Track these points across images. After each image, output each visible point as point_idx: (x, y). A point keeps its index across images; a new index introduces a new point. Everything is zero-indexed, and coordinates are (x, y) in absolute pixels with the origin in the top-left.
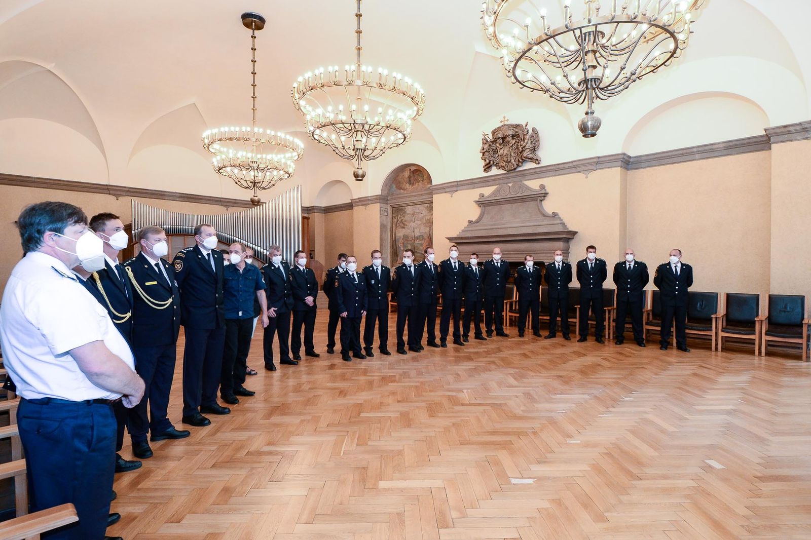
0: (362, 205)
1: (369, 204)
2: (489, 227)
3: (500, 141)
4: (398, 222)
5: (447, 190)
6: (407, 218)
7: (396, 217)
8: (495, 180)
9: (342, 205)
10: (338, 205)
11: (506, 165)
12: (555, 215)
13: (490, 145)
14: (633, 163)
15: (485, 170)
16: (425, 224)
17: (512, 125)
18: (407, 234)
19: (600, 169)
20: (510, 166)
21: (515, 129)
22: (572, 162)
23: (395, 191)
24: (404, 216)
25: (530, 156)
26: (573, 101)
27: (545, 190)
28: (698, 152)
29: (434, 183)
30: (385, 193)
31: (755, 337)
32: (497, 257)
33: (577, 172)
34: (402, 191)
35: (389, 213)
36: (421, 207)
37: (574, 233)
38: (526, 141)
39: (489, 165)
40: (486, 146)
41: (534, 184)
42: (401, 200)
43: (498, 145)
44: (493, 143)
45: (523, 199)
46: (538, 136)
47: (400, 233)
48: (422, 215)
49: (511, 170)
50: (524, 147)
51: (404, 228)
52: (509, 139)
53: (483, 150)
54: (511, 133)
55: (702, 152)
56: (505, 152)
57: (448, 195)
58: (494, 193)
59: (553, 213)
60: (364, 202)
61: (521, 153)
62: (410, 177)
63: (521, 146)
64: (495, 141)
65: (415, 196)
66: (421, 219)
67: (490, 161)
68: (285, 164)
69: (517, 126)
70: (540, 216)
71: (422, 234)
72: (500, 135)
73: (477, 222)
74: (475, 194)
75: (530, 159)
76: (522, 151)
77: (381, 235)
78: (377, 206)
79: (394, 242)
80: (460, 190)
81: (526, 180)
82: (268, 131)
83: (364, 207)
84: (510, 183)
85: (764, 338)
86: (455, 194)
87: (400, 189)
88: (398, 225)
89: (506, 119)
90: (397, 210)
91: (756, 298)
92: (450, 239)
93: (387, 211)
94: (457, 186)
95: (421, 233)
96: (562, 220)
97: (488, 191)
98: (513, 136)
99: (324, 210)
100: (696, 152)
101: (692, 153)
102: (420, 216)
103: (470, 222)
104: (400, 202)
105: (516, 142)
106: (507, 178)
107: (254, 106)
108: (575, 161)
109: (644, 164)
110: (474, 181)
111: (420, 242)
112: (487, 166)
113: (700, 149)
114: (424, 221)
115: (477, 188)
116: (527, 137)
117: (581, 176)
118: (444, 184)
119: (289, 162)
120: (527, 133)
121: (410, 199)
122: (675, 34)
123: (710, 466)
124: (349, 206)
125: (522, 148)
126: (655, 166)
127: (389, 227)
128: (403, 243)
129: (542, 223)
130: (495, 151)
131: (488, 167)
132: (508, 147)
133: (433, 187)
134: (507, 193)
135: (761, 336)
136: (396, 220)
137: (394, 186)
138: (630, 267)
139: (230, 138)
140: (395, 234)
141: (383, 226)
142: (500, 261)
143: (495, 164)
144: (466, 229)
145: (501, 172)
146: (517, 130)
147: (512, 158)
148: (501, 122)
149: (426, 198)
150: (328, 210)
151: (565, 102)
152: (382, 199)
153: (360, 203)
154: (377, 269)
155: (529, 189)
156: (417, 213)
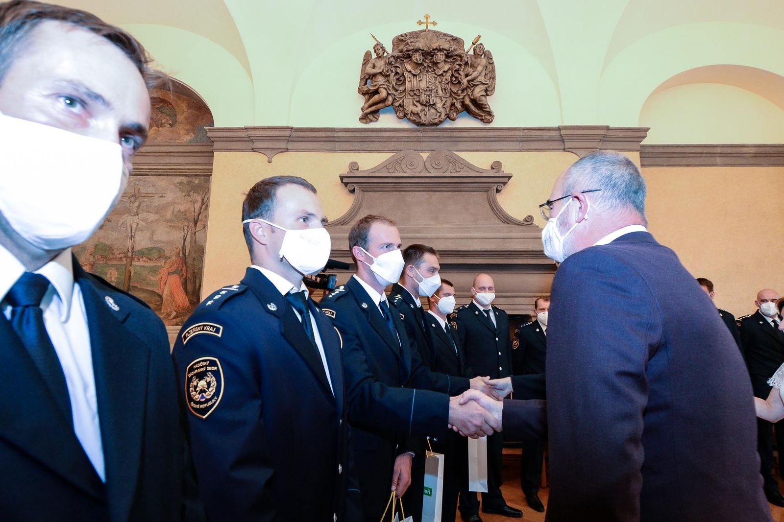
5: (259, 145)
8: (389, 140)
11: (422, 111)
12: (531, 221)
16: (170, 221)
17: (445, 35)
20: (431, 115)
21: (449, 43)
22: (558, 129)
27: (504, 172)
28: (723, 155)
29: (217, 124)
36: (162, 182)
41: (478, 160)
44: (396, 60)
48: (163, 201)
56: (423, 85)
57: (260, 157)
58: (385, 166)
59: (530, 218)
63: (467, 76)
64: (401, 58)
66: (159, 210)
69: (452, 39)
71: (159, 245)
73: (343, 222)
80: (297, 150)
81: (461, 150)
84: (423, 151)
86: (279, 156)
89: (430, 20)
94: (289, 139)
95: (155, 242)
97: (369, 161)
100: (721, 153)
101: (712, 155)
102: (157, 202)
106: (419, 140)
108: (564, 128)
111: (152, 264)
112: (374, 108)
113: (726, 150)
114: (169, 215)
118: (253, 129)
126: (662, 166)
130: (401, 81)
143: (397, 104)
145: (405, 125)
146: (454, 47)
148: (420, 23)
155: (470, 166)
156: (148, 196)
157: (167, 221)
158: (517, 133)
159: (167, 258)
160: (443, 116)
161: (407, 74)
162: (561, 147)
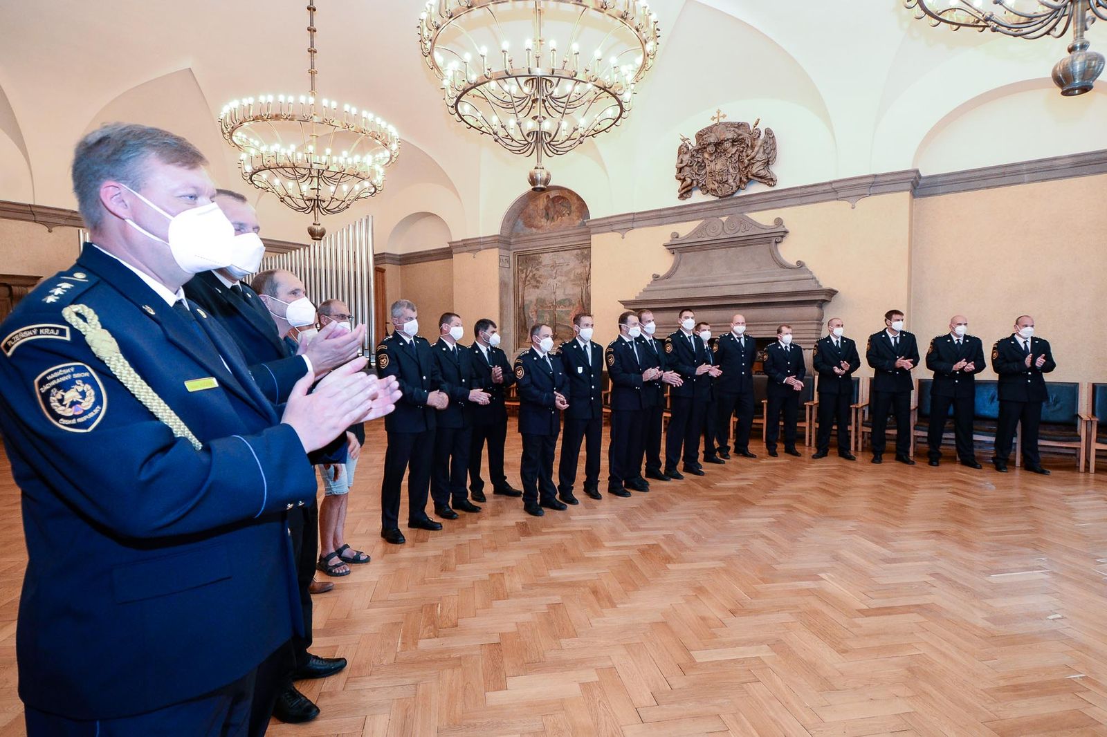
0: (469, 251)
1: (480, 250)
2: (692, 285)
3: (711, 149)
4: (528, 278)
5: (616, 227)
6: (542, 271)
7: (525, 271)
8: (699, 211)
9: (432, 252)
10: (426, 251)
11: (718, 187)
12: (800, 265)
13: (693, 156)
14: (924, 187)
15: (682, 197)
16: (574, 280)
17: (732, 124)
18: (543, 297)
19: (876, 194)
20: (726, 189)
21: (736, 130)
22: (830, 183)
23: (523, 230)
24: (537, 270)
25: (762, 173)
27: (784, 227)
28: (1029, 171)
29: (592, 217)
30: (506, 233)
32: (739, 330)
33: (837, 199)
34: (534, 230)
35: (512, 263)
36: (567, 255)
37: (832, 293)
38: (756, 149)
39: (689, 188)
40: (686, 158)
41: (764, 218)
42: (532, 244)
43: (706, 155)
44: (698, 153)
45: (745, 242)
46: (774, 143)
47: (531, 295)
48: (569, 267)
49: (729, 195)
50: (753, 158)
51: (538, 288)
52: (727, 145)
53: (681, 163)
54: (730, 135)
55: (1036, 171)
56: (718, 167)
57: (617, 235)
58: (695, 232)
59: (799, 263)
60: (472, 245)
61: (746, 168)
62: (547, 209)
63: (747, 156)
64: (702, 149)
65: (556, 238)
66: (567, 273)
67: (692, 180)
69: (740, 125)
70: (776, 266)
71: (569, 297)
72: (712, 139)
73: (668, 276)
74: (665, 233)
75: (761, 177)
76: (748, 165)
77: (501, 298)
78: (494, 254)
79: (521, 309)
80: (639, 227)
81: (751, 212)
82: (347, 107)
83: (471, 255)
84: (722, 216)
86: (629, 234)
87: (531, 226)
88: (527, 283)
89: (721, 114)
90: (526, 260)
92: (625, 303)
93: (508, 262)
94: (633, 221)
95: (567, 295)
96: (811, 273)
97: (685, 229)
98: (734, 141)
99: (400, 260)
100: (1027, 170)
101: (1018, 173)
102: (565, 269)
103: (656, 277)
104: (530, 247)
105: (737, 150)
106: (719, 208)
107: (312, 67)
108: (835, 182)
109: (941, 189)
110: (662, 213)
111: (567, 309)
112: (686, 190)
113: (1032, 166)
114: (572, 277)
115: (667, 224)
116: (759, 142)
117: (844, 205)
118: (612, 217)
119: (378, 167)
120: (759, 137)
121: (548, 242)
124: (446, 253)
125: (749, 160)
126: (958, 191)
127: (511, 286)
128: (536, 312)
129: (782, 278)
130: (702, 166)
131: (686, 192)
132: (723, 158)
133: (593, 223)
134: (718, 232)
136: (524, 276)
137: (520, 223)
139: (277, 116)
140: (523, 298)
141: (503, 285)
143: (700, 185)
144: (652, 288)
145: (710, 198)
146: (740, 132)
147: (730, 177)
148: (713, 118)
149: (575, 240)
150: (406, 260)
152: (501, 242)
153: (465, 249)
154: (585, 346)
155: (755, 224)
156: (560, 265)
157: (571, 281)
158: (796, 192)
159: (574, 305)
160: (735, 189)
161: (706, 161)
162: (835, 197)
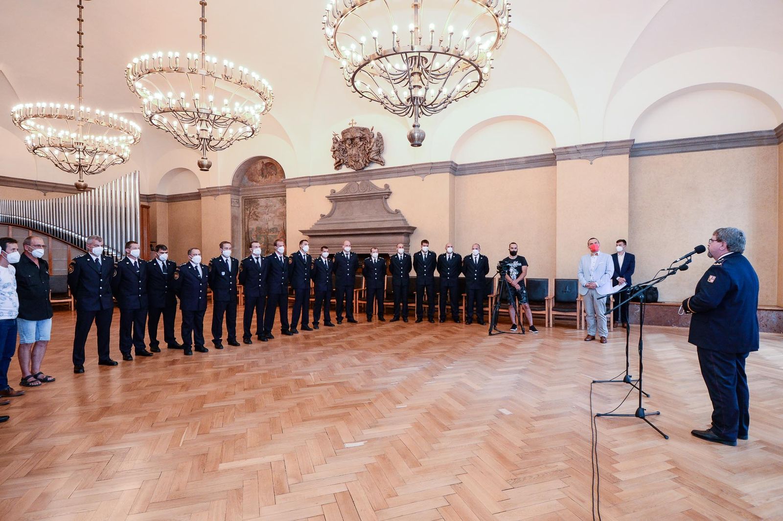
0: (211, 195)
1: (218, 195)
2: (341, 221)
3: (349, 142)
4: (251, 214)
5: (300, 184)
6: (259, 210)
7: (249, 209)
8: (345, 177)
9: (189, 195)
10: (184, 194)
11: (354, 164)
12: (397, 212)
13: (340, 145)
14: (459, 170)
15: (336, 168)
16: (279, 216)
17: (360, 128)
18: (260, 226)
19: (433, 173)
20: (358, 166)
21: (362, 132)
22: (411, 166)
23: (247, 182)
24: (257, 209)
25: (376, 158)
26: (404, 114)
27: (389, 190)
28: (508, 164)
29: (286, 178)
30: (236, 184)
31: (545, 312)
32: (347, 250)
33: (415, 175)
34: (255, 183)
35: (241, 204)
36: (274, 200)
37: (414, 229)
38: (372, 144)
39: (339, 163)
40: (337, 145)
41: (379, 184)
42: (254, 192)
43: (347, 145)
44: (343, 143)
45: (369, 197)
46: (382, 141)
47: (253, 225)
48: (276, 208)
49: (360, 169)
50: (371, 149)
51: (257, 220)
52: (357, 140)
53: (334, 148)
54: (358, 135)
55: (510, 164)
56: (354, 152)
57: (301, 189)
58: (346, 189)
59: (396, 210)
60: (214, 192)
61: (368, 154)
62: (262, 170)
63: (368, 147)
64: (344, 142)
65: (268, 188)
66: (274, 212)
67: (340, 159)
68: (119, 148)
69: (364, 129)
70: (385, 212)
71: (277, 226)
72: (349, 136)
73: (329, 216)
74: (326, 190)
75: (376, 160)
76: (369, 153)
77: (232, 227)
78: (228, 197)
79: (247, 234)
80: (314, 185)
81: (372, 179)
82: (98, 111)
83: (213, 198)
84: (358, 181)
85: (552, 313)
86: (308, 189)
87: (252, 181)
88: (250, 217)
89: (354, 122)
90: (250, 202)
91: (545, 282)
92: (303, 232)
93: (238, 203)
94: (310, 181)
95: (274, 226)
96: (403, 217)
97: (339, 187)
98: (361, 139)
99: (168, 199)
100: (506, 164)
101: (502, 165)
102: (274, 209)
103: (323, 216)
104: (252, 194)
105: (363, 143)
106: (356, 176)
107: (80, 82)
108: (413, 165)
109: (468, 172)
110: (326, 177)
111: (274, 234)
113: (508, 162)
114: (278, 214)
115: (330, 184)
116: (373, 140)
117: (418, 178)
118: (297, 178)
119: (123, 146)
120: (373, 137)
121: (262, 191)
122: (479, 68)
123: (502, 414)
124: (197, 196)
125: (369, 150)
126: (476, 174)
127: (241, 219)
128: (256, 236)
129: (387, 219)
130: (345, 151)
131: (338, 165)
132: (356, 148)
133: (287, 181)
134: (356, 191)
135: (549, 312)
136: (248, 212)
137: (246, 178)
138: (449, 258)
139: (49, 115)
140: (248, 226)
141: (234, 218)
142: (349, 253)
143: (345, 162)
144: (319, 223)
145: (350, 170)
146: (364, 133)
147: (360, 159)
148: (350, 124)
149: (278, 191)
150: (172, 199)
151: (397, 114)
152: (232, 190)
153: (209, 194)
154: (227, 260)
155: (375, 187)
156: (271, 206)
157: (278, 217)
158: (394, 170)
159: (279, 232)
160: (363, 166)
161: (347, 148)
162: (414, 174)
